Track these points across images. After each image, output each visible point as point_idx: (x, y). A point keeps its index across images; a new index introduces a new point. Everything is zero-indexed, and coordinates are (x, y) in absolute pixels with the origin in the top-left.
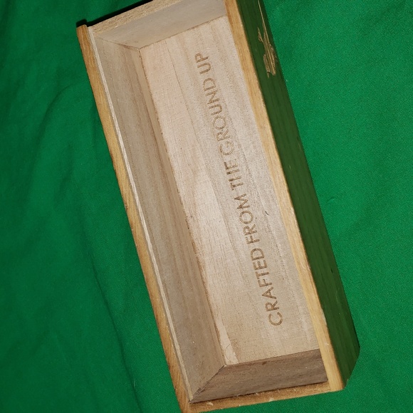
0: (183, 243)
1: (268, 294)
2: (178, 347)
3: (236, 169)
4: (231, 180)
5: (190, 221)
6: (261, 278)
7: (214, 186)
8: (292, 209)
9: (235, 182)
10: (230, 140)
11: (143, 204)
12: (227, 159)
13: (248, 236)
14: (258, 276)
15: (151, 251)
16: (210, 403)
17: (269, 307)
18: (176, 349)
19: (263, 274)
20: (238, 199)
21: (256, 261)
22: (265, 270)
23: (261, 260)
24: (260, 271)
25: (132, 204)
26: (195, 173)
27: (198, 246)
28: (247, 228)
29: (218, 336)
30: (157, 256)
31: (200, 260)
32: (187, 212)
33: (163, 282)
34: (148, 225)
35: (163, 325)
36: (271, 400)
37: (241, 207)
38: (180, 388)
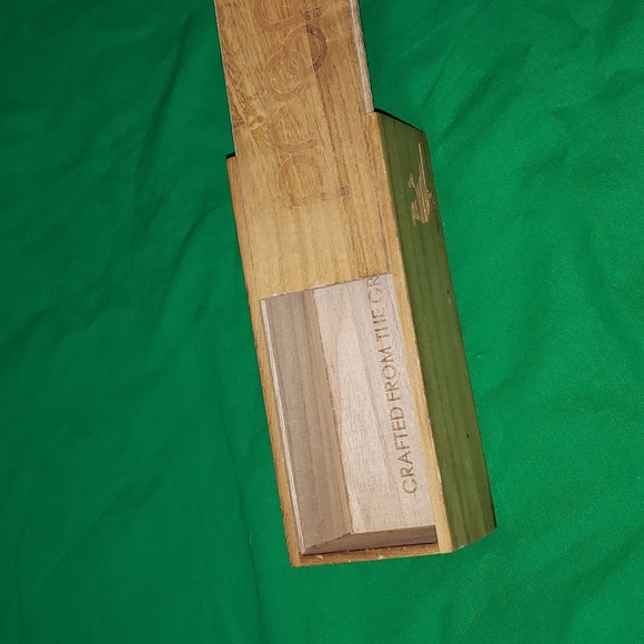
0: (318, 393)
1: (404, 458)
2: (294, 496)
3: (383, 318)
4: (377, 330)
5: (330, 371)
6: (399, 440)
7: (359, 334)
8: (418, 361)
9: (381, 333)
10: (378, 287)
11: (275, 344)
12: (375, 307)
13: (389, 393)
14: (396, 437)
15: (277, 393)
16: (320, 557)
17: (405, 472)
18: (293, 497)
19: (402, 436)
20: (382, 351)
21: (395, 421)
22: (403, 432)
23: (400, 420)
24: (398, 433)
25: (263, 343)
26: (340, 319)
27: (335, 399)
28: (389, 383)
29: (348, 500)
30: (283, 400)
31: (337, 414)
32: (328, 360)
33: (287, 427)
34: (278, 367)
35: (281, 471)
36: (381, 557)
37: (384, 360)
38: (292, 539)
